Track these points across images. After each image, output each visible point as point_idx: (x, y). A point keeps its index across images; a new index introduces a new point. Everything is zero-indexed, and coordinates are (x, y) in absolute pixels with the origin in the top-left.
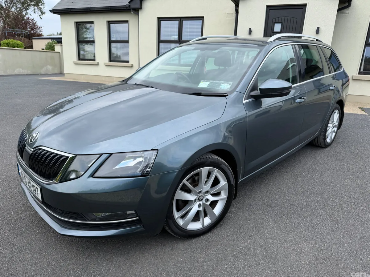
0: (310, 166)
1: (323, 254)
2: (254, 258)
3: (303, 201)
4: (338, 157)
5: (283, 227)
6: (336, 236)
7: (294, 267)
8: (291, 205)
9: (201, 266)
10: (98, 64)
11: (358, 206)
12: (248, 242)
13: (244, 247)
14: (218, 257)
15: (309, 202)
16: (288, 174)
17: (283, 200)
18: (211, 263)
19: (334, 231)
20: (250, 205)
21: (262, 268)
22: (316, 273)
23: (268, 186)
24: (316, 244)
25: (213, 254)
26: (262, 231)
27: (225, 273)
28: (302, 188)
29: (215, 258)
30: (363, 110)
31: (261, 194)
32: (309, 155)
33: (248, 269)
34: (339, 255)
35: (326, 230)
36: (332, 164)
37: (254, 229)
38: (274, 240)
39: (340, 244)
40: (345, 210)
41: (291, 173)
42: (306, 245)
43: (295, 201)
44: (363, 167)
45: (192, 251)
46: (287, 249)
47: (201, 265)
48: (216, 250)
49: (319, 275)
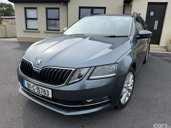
10: (39, 32)
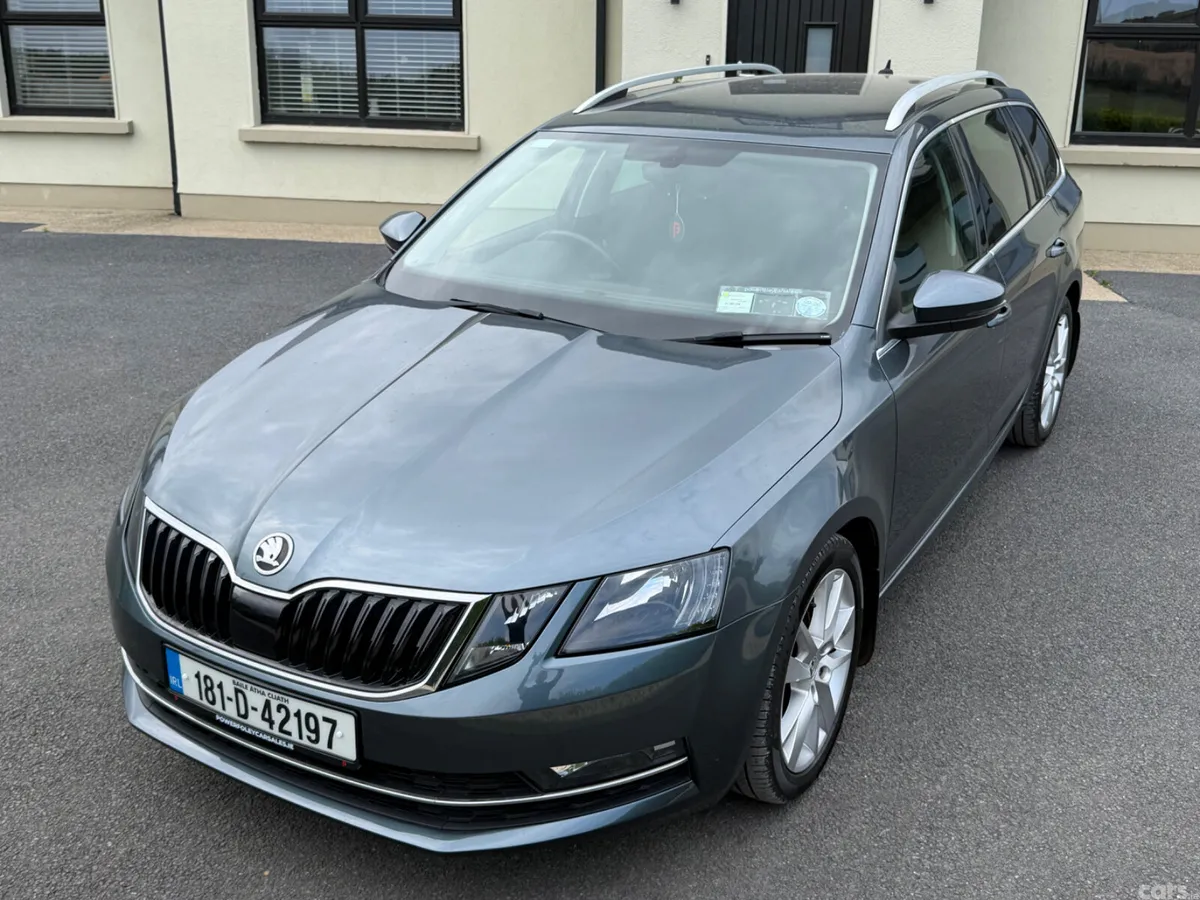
0: (1013, 520)
1: (1147, 779)
2: (977, 822)
3: (1041, 639)
4: (1084, 474)
5: (1017, 724)
6: (1162, 725)
7: (1089, 825)
8: (1011, 654)
9: (849, 870)
11: (1191, 630)
12: (941, 782)
13: (938, 798)
14: (881, 838)
15: (1058, 636)
16: (960, 556)
17: (980, 642)
18: (871, 856)
19: (1153, 713)
20: (895, 674)
21: (1009, 842)
22: (1149, 829)
23: (916, 604)
24: (1122, 755)
25: (865, 832)
26: (965, 745)
27: (923, 874)
28: (1021, 595)
29: (876, 842)
30: (1104, 284)
31: (909, 633)
32: (995, 479)
33: (977, 853)
34: (1187, 772)
35: (1132, 712)
36: (1077, 503)
37: (941, 743)
38: (1009, 763)
39: (1181, 746)
40: (1162, 646)
41: (968, 552)
42: (1098, 763)
43: (1016, 639)
44: (1168, 503)
45: (800, 835)
46: (1053, 782)
47: (846, 867)
48: (867, 820)
49: (1158, 832)
